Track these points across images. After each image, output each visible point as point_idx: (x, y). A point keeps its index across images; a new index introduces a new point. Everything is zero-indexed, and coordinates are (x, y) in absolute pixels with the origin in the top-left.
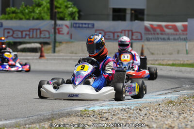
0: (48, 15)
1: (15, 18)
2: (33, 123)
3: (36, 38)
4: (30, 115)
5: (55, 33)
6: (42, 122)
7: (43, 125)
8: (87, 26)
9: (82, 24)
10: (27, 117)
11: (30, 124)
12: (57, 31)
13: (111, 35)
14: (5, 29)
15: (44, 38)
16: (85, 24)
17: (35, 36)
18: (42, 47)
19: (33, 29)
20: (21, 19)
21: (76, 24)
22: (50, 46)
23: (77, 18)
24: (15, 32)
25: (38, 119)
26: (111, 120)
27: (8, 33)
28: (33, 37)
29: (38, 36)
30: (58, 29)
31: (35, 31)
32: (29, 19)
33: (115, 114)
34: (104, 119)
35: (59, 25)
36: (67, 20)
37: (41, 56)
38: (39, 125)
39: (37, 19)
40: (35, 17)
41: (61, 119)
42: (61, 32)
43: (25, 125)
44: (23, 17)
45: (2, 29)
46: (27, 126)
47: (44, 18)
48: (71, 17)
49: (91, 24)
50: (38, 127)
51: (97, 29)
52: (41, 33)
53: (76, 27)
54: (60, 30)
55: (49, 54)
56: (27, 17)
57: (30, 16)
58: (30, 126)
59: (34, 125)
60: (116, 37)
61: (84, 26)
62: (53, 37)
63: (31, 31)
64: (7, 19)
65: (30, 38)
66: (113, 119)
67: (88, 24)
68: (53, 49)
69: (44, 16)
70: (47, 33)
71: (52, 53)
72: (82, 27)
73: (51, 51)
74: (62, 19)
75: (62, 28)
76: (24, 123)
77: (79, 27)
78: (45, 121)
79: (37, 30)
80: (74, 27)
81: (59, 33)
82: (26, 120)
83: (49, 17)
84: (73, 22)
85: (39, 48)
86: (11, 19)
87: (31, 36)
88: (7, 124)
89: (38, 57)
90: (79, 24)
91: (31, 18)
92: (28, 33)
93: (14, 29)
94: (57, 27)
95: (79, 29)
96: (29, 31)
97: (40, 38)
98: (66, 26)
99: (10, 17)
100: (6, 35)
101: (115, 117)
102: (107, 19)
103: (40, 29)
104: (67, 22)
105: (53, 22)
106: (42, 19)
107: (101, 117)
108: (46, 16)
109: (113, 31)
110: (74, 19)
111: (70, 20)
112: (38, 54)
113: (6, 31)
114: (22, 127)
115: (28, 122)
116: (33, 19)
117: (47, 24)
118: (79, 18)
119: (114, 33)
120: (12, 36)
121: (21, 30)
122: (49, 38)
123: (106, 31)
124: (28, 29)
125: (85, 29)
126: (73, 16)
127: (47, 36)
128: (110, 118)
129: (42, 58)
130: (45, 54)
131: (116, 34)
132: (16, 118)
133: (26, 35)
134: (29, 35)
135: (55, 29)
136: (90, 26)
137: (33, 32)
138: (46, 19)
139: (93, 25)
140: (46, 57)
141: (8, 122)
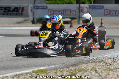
0: (75, 1)
1: (55, 3)
2: (65, 68)
3: (68, 15)
4: (63, 63)
5: (79, 12)
6: (71, 67)
7: (71, 69)
8: (99, 7)
9: (96, 6)
10: (61, 64)
11: (63, 68)
12: (81, 11)
13: (114, 12)
14: (48, 10)
15: (72, 15)
16: (98, 6)
17: (67, 14)
18: (71, 20)
19: (66, 10)
20: (58, 4)
21: (92, 6)
22: (76, 20)
23: (93, 3)
24: (55, 12)
25: (68, 65)
26: (113, 65)
27: (51, 12)
28: (66, 15)
29: (69, 14)
30: (81, 9)
31: (67, 11)
32: (63, 4)
33: (115, 61)
34: (109, 65)
35: (82, 7)
36: (86, 4)
37: (71, 26)
38: (69, 69)
39: (69, 3)
40: (67, 2)
41: (82, 65)
42: (83, 11)
43: (60, 68)
44: (60, 2)
45: (47, 10)
46: (61, 69)
47: (73, 3)
48: (89, 2)
49: (101, 6)
50: (67, 70)
51: (105, 9)
52: (70, 12)
53: (92, 8)
54: (83, 10)
55: (76, 25)
56: (62, 2)
57: (64, 2)
58: (63, 69)
59: (66, 69)
60: (117, 14)
61: (97, 7)
62: (78, 14)
63: (65, 11)
64: (50, 4)
65: (64, 15)
66: (114, 65)
67: (100, 6)
68: (78, 22)
69: (73, 2)
70: (74, 12)
71: (78, 24)
72: (96, 8)
73: (77, 23)
74: (84, 3)
75: (84, 9)
76: (59, 68)
77: (94, 8)
78: (72, 67)
79: (68, 10)
80: (91, 8)
81: (82, 12)
82: (61, 66)
83: (76, 2)
84: (90, 5)
85: (70, 21)
86: (53, 3)
87: (65, 14)
88: (49, 68)
89: (69, 27)
90: (94, 6)
91: (65, 3)
92: (63, 12)
93: (54, 10)
94: (81, 8)
95: (94, 9)
96: (64, 11)
97: (70, 15)
98: (86, 7)
99: (52, 3)
100: (50, 13)
101: (116, 63)
102: (111, 3)
103: (70, 10)
104: (87, 5)
105: (78, 5)
106: (71, 3)
107: (107, 64)
108: (74, 2)
109: (115, 10)
110: (91, 3)
111: (89, 4)
112: (69, 25)
113: (49, 11)
114: (58, 70)
115: (62, 67)
116: (66, 3)
117: (74, 7)
118: (94, 3)
119: (116, 11)
120: (53, 14)
121: (59, 10)
122: (76, 15)
123: (111, 10)
124: (63, 10)
125: (98, 9)
126: (90, 1)
127: (75, 14)
128: (112, 64)
129: (72, 28)
130: (73, 25)
131: (117, 12)
132: (55, 64)
133: (62, 13)
134: (63, 13)
135: (79, 9)
136: (101, 7)
137: (66, 11)
138: (74, 3)
139: (103, 7)
140: (74, 27)
141: (49, 67)
